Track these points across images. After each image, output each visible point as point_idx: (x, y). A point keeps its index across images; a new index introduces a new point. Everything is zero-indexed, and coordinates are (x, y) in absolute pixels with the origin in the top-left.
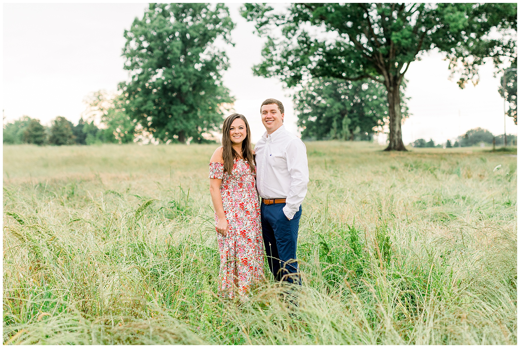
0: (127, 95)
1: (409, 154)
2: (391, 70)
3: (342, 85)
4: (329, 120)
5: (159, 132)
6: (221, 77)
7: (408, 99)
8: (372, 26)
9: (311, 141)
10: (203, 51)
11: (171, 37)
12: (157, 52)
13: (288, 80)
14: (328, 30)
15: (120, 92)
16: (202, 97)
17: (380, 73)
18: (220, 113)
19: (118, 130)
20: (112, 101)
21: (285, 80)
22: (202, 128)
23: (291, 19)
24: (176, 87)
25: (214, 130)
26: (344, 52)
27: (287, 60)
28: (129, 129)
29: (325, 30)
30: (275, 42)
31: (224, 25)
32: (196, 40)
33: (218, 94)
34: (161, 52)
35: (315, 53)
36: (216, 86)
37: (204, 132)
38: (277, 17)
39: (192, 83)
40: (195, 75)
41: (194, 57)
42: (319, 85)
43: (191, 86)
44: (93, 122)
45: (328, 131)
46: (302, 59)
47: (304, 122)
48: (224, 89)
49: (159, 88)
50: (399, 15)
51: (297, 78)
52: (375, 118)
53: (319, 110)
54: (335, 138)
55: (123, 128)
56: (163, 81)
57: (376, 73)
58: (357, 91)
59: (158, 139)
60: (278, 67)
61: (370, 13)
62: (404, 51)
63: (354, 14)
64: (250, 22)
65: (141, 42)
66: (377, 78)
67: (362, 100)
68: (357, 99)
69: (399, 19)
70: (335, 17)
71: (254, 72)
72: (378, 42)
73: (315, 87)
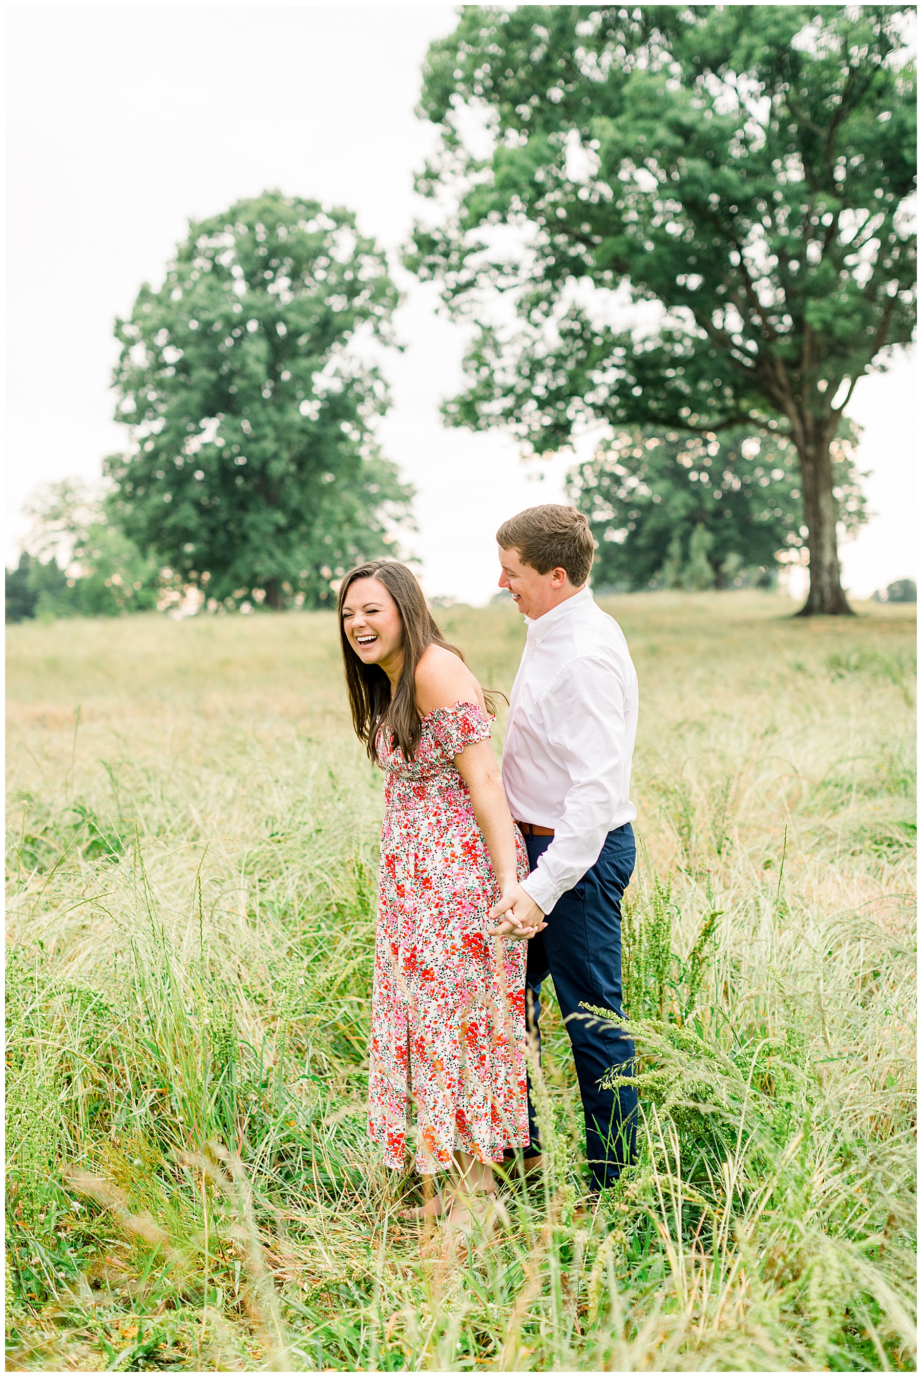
0: (127, 488)
1: (860, 624)
2: (806, 402)
3: (691, 445)
4: (661, 539)
5: (215, 582)
6: (372, 433)
7: (866, 475)
8: (754, 286)
10: (321, 367)
11: (237, 333)
12: (201, 373)
13: (536, 437)
14: (635, 299)
15: (111, 483)
16: (325, 490)
17: (779, 408)
18: (375, 528)
19: (117, 579)
21: (527, 436)
22: (333, 569)
23: (539, 271)
24: (256, 463)
26: (680, 357)
27: (533, 381)
28: (143, 577)
29: (630, 299)
30: (501, 336)
31: (374, 298)
32: (303, 340)
33: (369, 478)
34: (212, 375)
35: (605, 362)
36: (359, 459)
38: (499, 268)
39: (295, 452)
40: (302, 431)
41: (299, 384)
42: (630, 447)
43: (291, 460)
44: (53, 560)
45: (657, 565)
46: (572, 378)
48: (385, 464)
49: (211, 468)
50: (825, 251)
51: (559, 431)
52: (779, 530)
53: (631, 513)
54: (676, 585)
55: (128, 575)
56: (221, 450)
57: (772, 410)
58: (730, 458)
59: (212, 599)
60: (509, 403)
62: (841, 349)
63: (705, 256)
64: (428, 284)
65: (158, 350)
67: (744, 484)
68: (733, 482)
69: (824, 265)
70: (654, 262)
71: (443, 416)
72: (770, 328)
73: (619, 451)
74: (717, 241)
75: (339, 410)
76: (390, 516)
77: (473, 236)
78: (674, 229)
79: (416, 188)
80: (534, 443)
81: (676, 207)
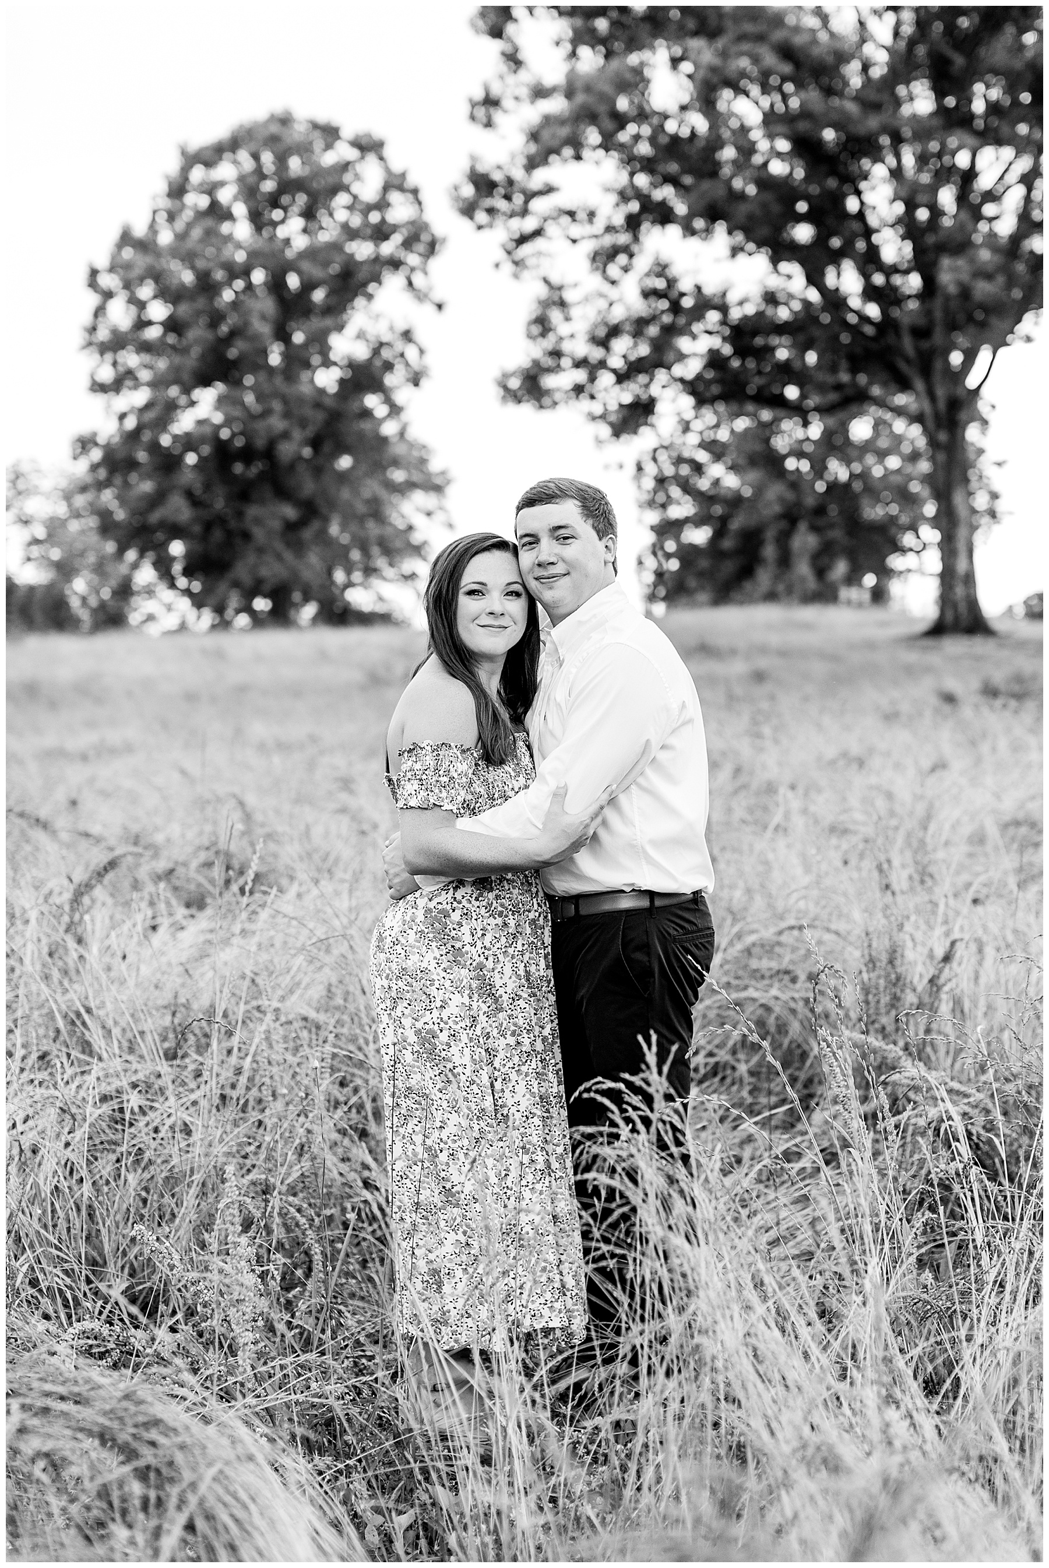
0: (102, 473)
1: (1001, 646)
2: (937, 377)
3: (787, 426)
4: (752, 540)
5: (210, 591)
6: (403, 408)
7: (999, 464)
8: (875, 239)
9: (694, 605)
10: (340, 328)
11: (239, 284)
12: (198, 334)
13: (613, 418)
14: (735, 251)
15: (81, 468)
16: (343, 477)
17: (904, 385)
18: (401, 525)
19: (79, 585)
20: (56, 495)
21: (603, 417)
22: (349, 572)
23: (619, 220)
24: (260, 443)
25: (384, 579)
26: (787, 322)
27: (607, 349)
28: (114, 582)
29: (727, 252)
30: (569, 296)
31: (408, 244)
32: (319, 296)
33: (396, 463)
34: (209, 335)
36: (385, 440)
37: (353, 585)
38: (571, 214)
39: (310, 432)
40: (317, 406)
41: (314, 348)
42: (715, 428)
43: (305, 441)
45: (747, 571)
46: (657, 348)
47: (671, 546)
48: (411, 445)
49: (206, 450)
50: (962, 199)
51: (641, 410)
52: (893, 530)
53: (715, 508)
54: (771, 597)
55: (94, 579)
56: (219, 427)
57: (893, 386)
58: (836, 442)
59: (207, 612)
60: (580, 376)
61: (869, 198)
62: (980, 316)
63: (817, 202)
64: (486, 233)
65: (141, 305)
66: (893, 400)
67: (853, 476)
68: (838, 470)
69: (964, 216)
70: (758, 212)
71: (502, 392)
72: (894, 289)
73: (701, 433)
74: (832, 183)
75: (364, 379)
76: (418, 509)
77: (540, 177)
78: (778, 168)
79: (473, 118)
80: (611, 424)
81: (783, 145)
